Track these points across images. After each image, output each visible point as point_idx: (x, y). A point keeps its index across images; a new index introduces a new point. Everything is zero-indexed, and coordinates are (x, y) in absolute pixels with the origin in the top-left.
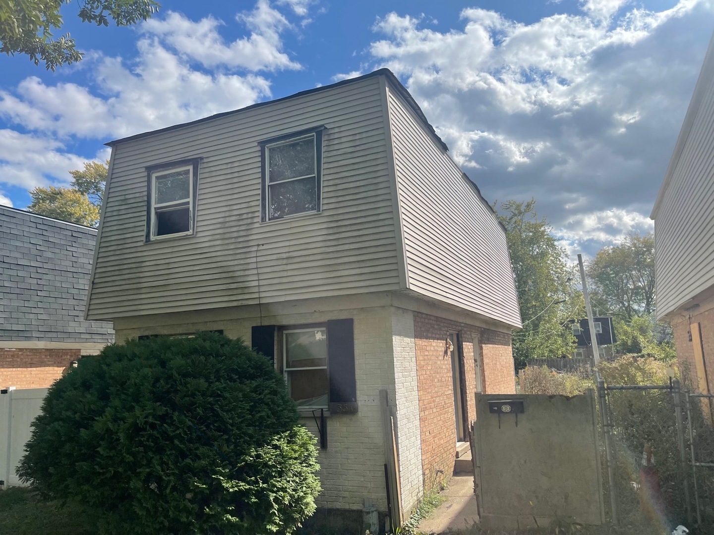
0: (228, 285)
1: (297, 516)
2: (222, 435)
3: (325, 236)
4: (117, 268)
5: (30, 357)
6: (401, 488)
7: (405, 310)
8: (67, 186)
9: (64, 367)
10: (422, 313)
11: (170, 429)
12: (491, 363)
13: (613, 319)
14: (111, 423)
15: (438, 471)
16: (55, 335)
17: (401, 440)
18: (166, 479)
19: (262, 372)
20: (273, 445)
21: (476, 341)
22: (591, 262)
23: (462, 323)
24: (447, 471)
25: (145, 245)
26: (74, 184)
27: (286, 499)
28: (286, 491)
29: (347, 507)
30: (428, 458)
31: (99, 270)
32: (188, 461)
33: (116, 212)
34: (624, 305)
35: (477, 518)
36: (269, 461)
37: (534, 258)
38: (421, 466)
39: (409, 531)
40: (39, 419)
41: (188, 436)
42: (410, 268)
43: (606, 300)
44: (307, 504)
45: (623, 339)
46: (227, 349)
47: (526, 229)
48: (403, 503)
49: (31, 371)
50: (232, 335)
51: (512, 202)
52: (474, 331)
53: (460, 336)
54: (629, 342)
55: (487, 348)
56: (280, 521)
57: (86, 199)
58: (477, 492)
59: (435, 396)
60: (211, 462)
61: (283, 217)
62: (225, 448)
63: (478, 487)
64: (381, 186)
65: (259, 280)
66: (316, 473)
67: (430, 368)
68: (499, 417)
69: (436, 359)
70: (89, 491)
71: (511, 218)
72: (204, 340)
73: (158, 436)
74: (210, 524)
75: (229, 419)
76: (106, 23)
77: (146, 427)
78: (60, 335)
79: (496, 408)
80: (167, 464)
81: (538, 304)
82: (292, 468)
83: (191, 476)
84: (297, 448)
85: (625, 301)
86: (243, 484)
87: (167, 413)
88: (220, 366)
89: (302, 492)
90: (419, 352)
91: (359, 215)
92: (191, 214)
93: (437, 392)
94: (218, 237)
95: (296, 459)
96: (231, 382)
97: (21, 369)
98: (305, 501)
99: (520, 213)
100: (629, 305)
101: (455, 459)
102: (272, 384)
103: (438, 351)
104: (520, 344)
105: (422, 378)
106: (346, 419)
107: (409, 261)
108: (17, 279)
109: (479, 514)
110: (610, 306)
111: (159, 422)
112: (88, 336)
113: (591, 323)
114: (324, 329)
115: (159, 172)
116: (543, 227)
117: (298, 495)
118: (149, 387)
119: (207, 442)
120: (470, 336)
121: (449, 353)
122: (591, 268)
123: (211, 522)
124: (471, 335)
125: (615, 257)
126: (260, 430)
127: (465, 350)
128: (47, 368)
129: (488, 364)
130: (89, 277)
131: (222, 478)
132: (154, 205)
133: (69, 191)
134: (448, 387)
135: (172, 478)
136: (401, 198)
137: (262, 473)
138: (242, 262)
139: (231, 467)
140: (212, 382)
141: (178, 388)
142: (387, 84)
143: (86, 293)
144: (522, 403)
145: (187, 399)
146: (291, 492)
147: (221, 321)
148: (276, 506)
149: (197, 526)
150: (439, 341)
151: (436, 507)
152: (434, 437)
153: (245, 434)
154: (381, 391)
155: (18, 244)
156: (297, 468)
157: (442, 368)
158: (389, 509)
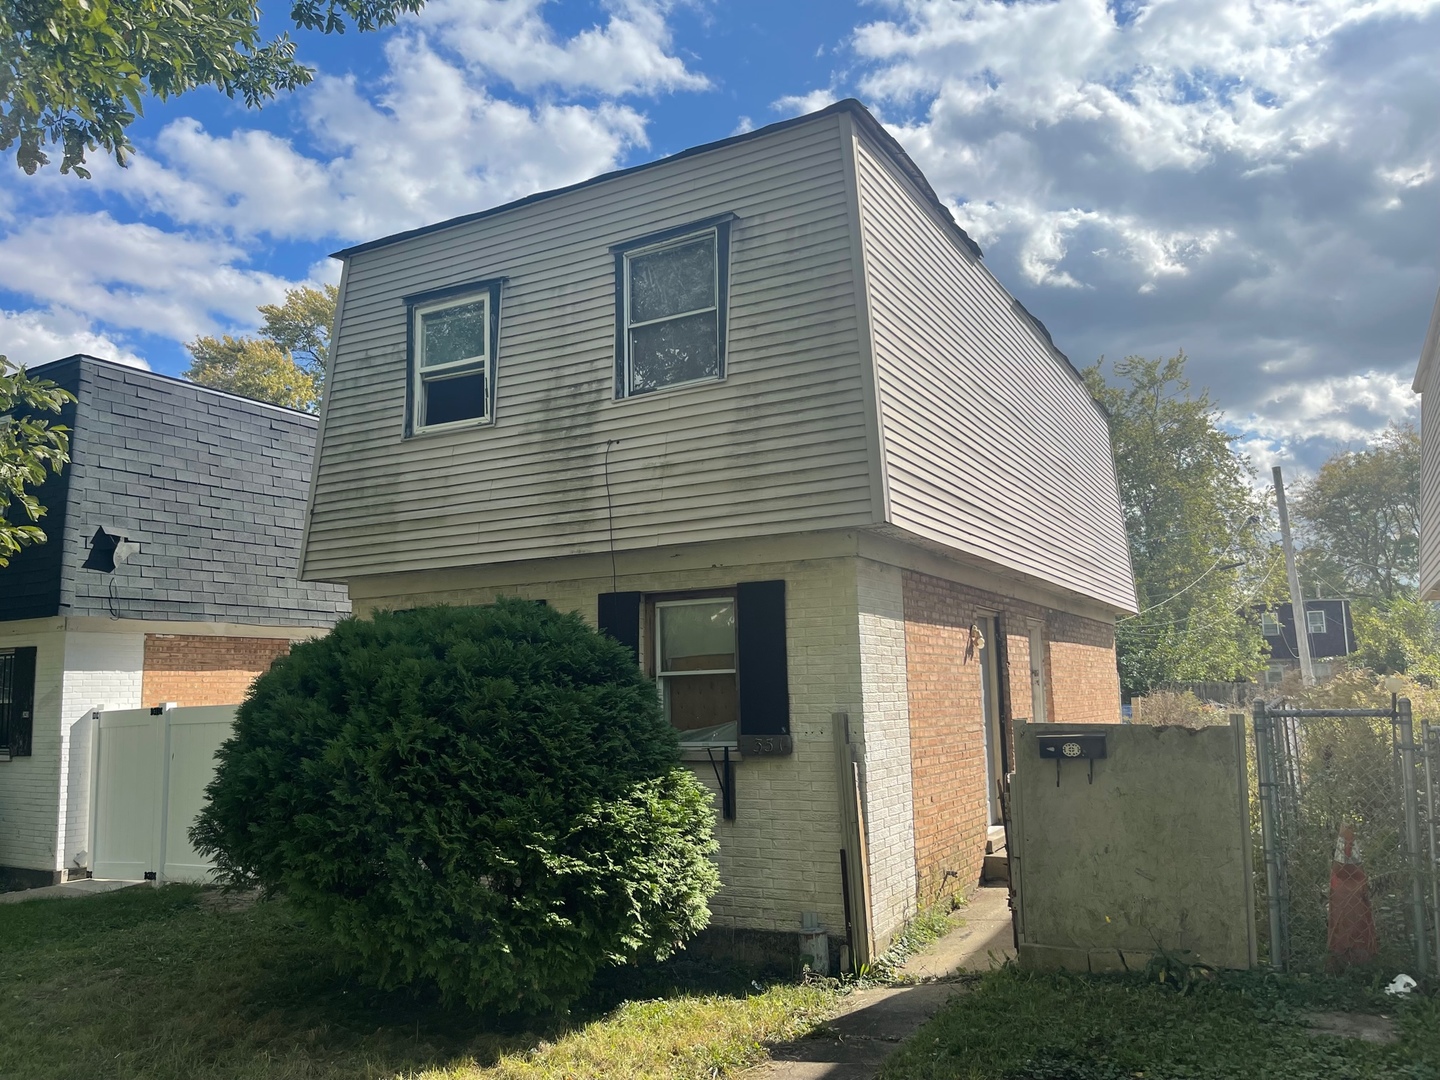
0: (554, 517)
1: (675, 926)
2: (541, 778)
3: (733, 424)
4: (353, 485)
5: (199, 651)
6: (871, 895)
7: (885, 566)
8: (254, 335)
9: (258, 670)
10: (921, 574)
11: (452, 765)
12: (1068, 680)
13: (1353, 604)
14: (353, 749)
15: (948, 873)
16: (243, 612)
17: (873, 806)
18: (446, 846)
19: (615, 671)
20: (634, 800)
21: (1037, 634)
22: (1309, 485)
23: (1006, 597)
24: (967, 875)
25: (403, 443)
26: (265, 331)
27: (655, 894)
28: (657, 882)
29: (771, 926)
30: (928, 846)
31: (321, 490)
32: (484, 818)
33: (350, 382)
34: (1377, 575)
35: (1013, 954)
36: (626, 826)
37: (1181, 475)
38: (912, 860)
39: (884, 971)
40: (229, 745)
41: (483, 776)
42: (893, 484)
43: (1339, 565)
44: (695, 908)
45: (1369, 645)
46: (552, 630)
47: (1166, 415)
48: (875, 922)
49: (203, 677)
50: (563, 608)
51: (1136, 360)
52: (1030, 613)
53: (1000, 622)
54: (1382, 652)
55: (1060, 651)
56: (645, 931)
57: (289, 360)
58: (1014, 905)
59: (945, 731)
60: (524, 822)
61: (656, 390)
62: (548, 799)
63: (1015, 895)
64: (840, 327)
65: (610, 507)
66: (710, 856)
67: (936, 679)
68: (1058, 764)
69: (949, 662)
70: (318, 864)
71: (1134, 394)
72: (512, 613)
73: (432, 774)
74: (522, 928)
75: (556, 749)
76: (340, 28)
77: (412, 759)
78: (253, 612)
79: (1052, 749)
80: (449, 823)
81: (1187, 570)
82: (668, 842)
83: (490, 843)
84: (674, 806)
85: (1380, 566)
86: (581, 863)
87: (448, 737)
88: (540, 657)
89: (686, 885)
90: (912, 646)
91: (797, 383)
92: (487, 385)
93: (947, 725)
94: (535, 427)
95: (674, 825)
96: (558, 685)
97: (184, 673)
98: (690, 902)
99: (1153, 382)
100: (1389, 575)
101: (984, 854)
102: (632, 692)
103: (952, 647)
104: (1147, 653)
105: (918, 695)
106: (770, 766)
107: (891, 471)
108: (176, 508)
109: (1016, 946)
110: (1347, 578)
111: (433, 751)
112: (302, 615)
113: (1299, 611)
114: (732, 600)
115: (428, 305)
116: (1203, 410)
117: (679, 891)
118: (416, 690)
119: (518, 788)
120: (1022, 624)
121: (976, 653)
122: (1309, 498)
123: (523, 925)
124: (1024, 621)
125: (1361, 475)
126: (611, 771)
127: (1012, 651)
128: (230, 673)
129: (1059, 680)
130: (304, 506)
131: (542, 850)
132: (419, 369)
133: (259, 345)
134: (972, 719)
135: (456, 846)
136: (879, 350)
137: (613, 847)
138: (580, 474)
139: (558, 832)
140: (524, 686)
141: (467, 695)
142: (854, 129)
143: (300, 535)
144: (1102, 740)
145: (481, 712)
146: (665, 885)
147: (544, 583)
148: (638, 905)
149: (501, 929)
150: (954, 629)
151: (940, 936)
152: (941, 809)
153: (585, 777)
154: (835, 716)
155: (176, 442)
156: (678, 843)
157: (961, 681)
158: (849, 931)
